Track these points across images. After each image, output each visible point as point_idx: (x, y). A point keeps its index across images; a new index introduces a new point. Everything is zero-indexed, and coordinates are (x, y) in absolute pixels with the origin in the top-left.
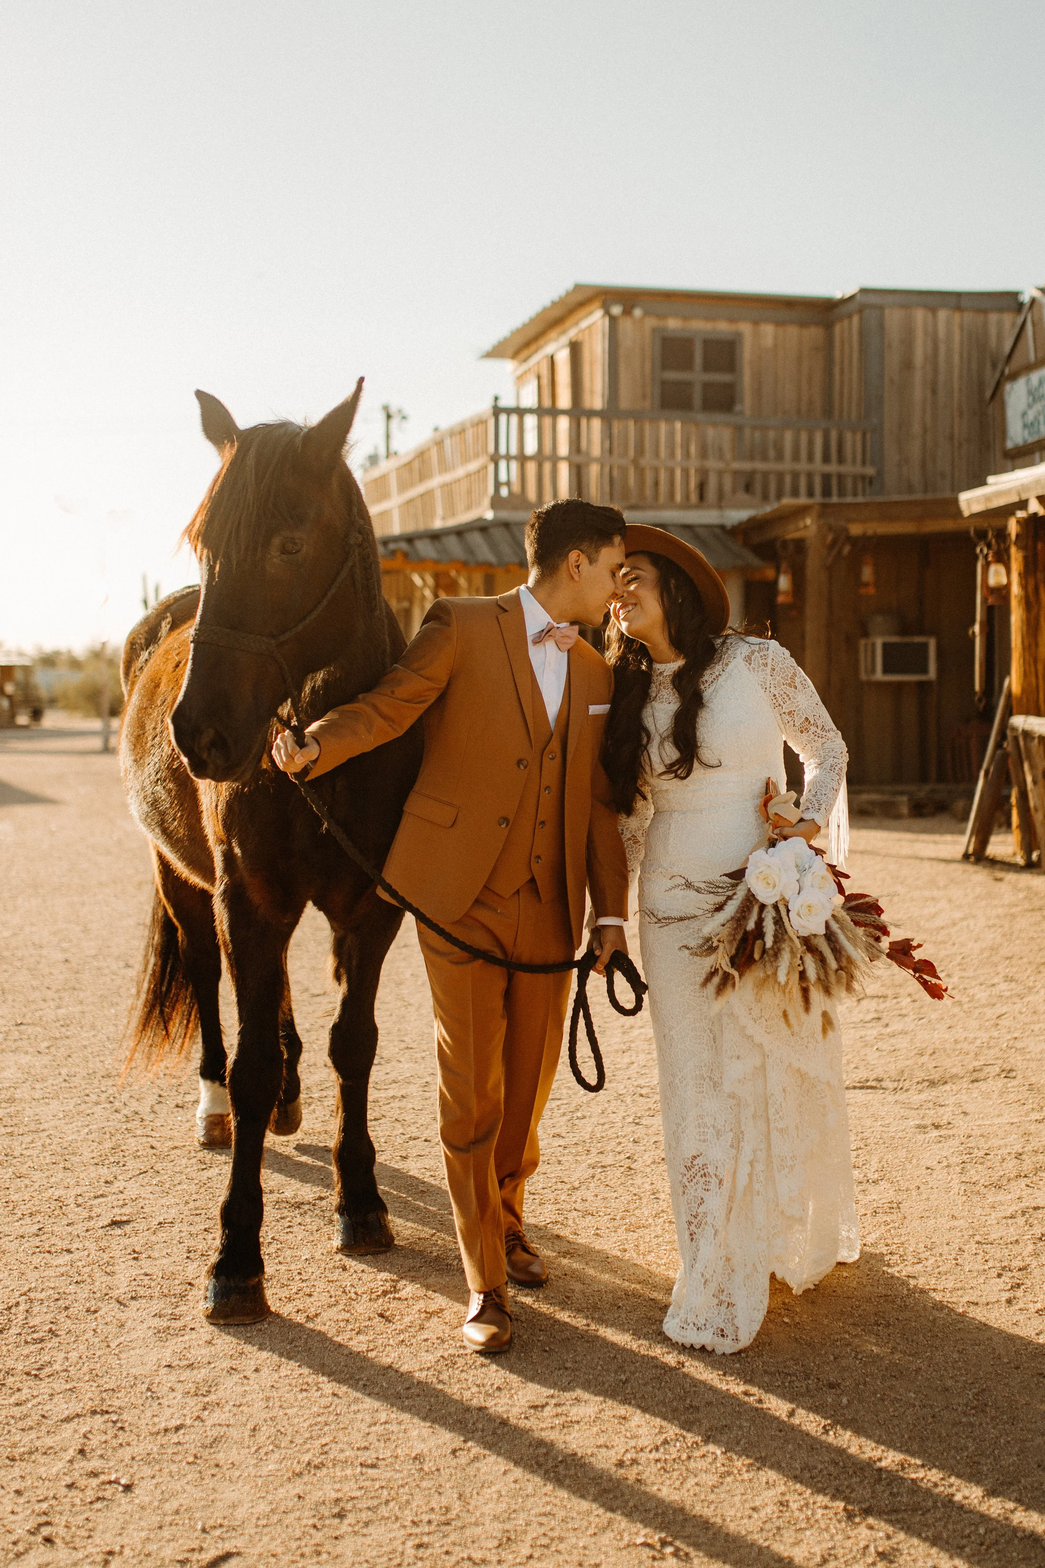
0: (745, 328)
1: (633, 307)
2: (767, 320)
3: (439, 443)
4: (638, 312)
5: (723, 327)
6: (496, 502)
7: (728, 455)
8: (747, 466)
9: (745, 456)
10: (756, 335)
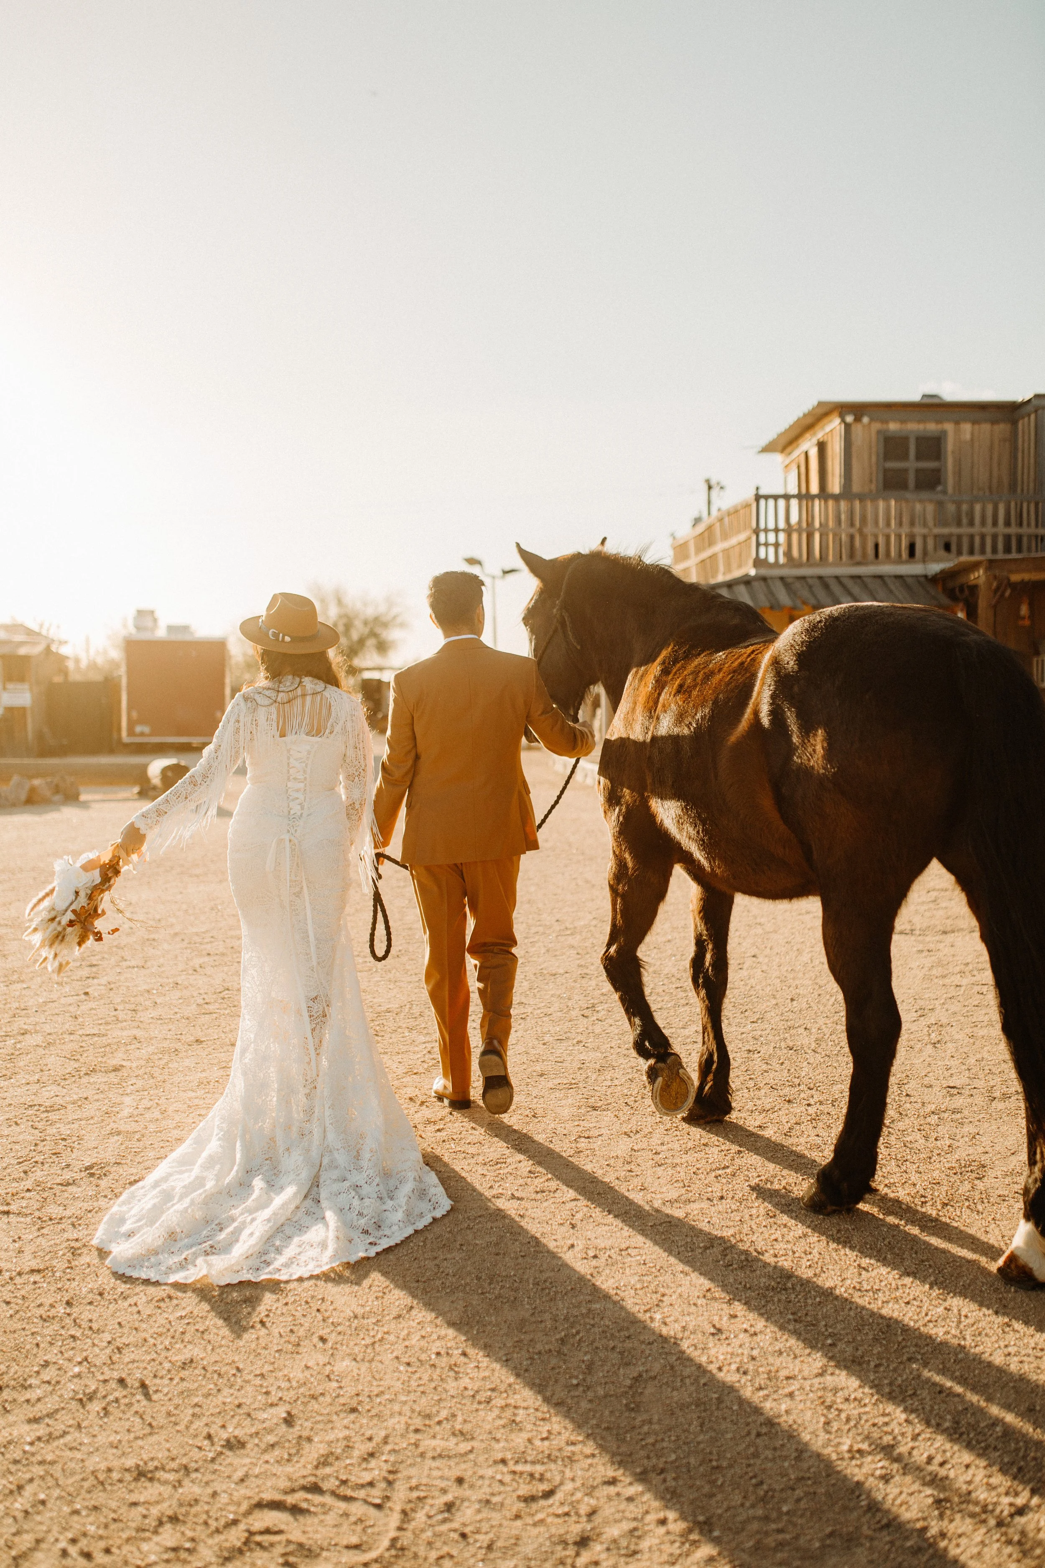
0: (949, 427)
1: (862, 416)
2: (965, 420)
4: (866, 420)
5: (932, 427)
6: (758, 563)
7: (931, 523)
8: (946, 531)
9: (944, 524)
10: (957, 432)
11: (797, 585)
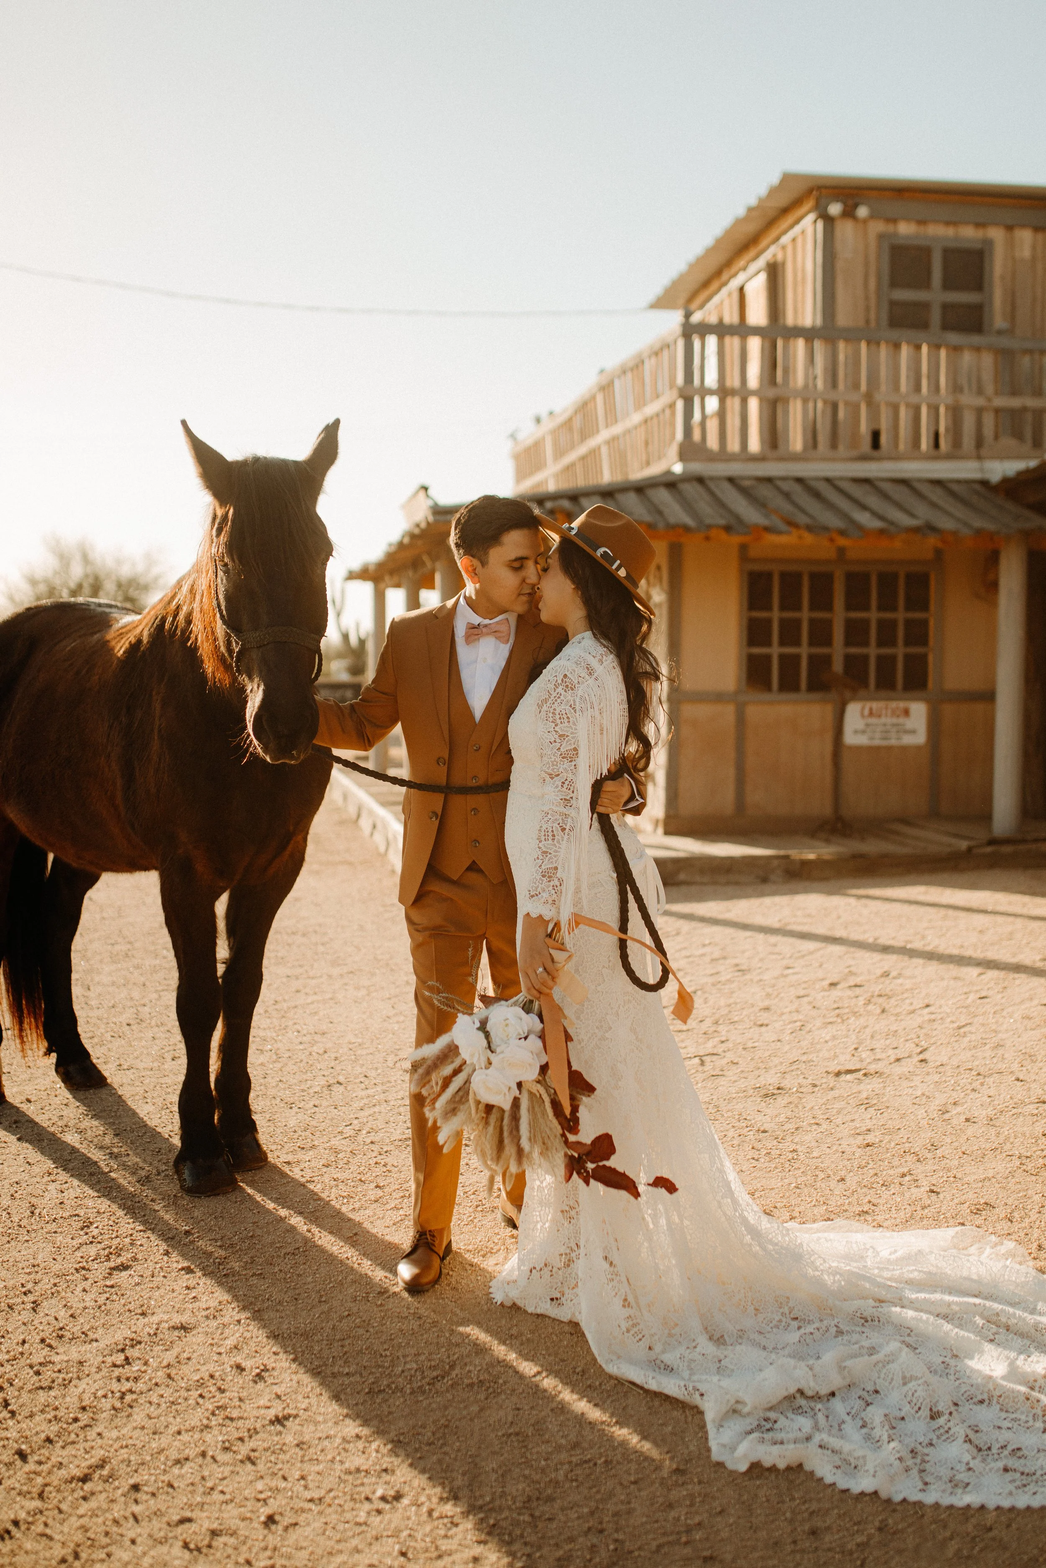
0: (996, 234)
1: (856, 206)
2: (1023, 226)
3: (606, 388)
4: (862, 212)
5: (969, 233)
6: (688, 451)
7: (990, 389)
8: (1015, 402)
9: (1014, 392)
10: (1011, 244)
11: (765, 491)
